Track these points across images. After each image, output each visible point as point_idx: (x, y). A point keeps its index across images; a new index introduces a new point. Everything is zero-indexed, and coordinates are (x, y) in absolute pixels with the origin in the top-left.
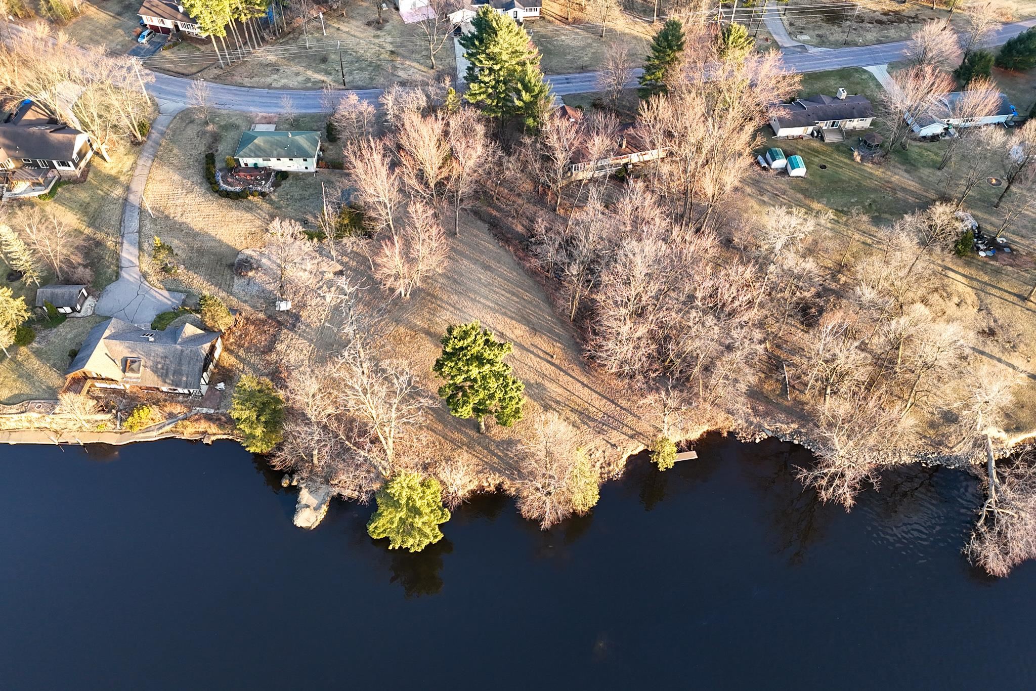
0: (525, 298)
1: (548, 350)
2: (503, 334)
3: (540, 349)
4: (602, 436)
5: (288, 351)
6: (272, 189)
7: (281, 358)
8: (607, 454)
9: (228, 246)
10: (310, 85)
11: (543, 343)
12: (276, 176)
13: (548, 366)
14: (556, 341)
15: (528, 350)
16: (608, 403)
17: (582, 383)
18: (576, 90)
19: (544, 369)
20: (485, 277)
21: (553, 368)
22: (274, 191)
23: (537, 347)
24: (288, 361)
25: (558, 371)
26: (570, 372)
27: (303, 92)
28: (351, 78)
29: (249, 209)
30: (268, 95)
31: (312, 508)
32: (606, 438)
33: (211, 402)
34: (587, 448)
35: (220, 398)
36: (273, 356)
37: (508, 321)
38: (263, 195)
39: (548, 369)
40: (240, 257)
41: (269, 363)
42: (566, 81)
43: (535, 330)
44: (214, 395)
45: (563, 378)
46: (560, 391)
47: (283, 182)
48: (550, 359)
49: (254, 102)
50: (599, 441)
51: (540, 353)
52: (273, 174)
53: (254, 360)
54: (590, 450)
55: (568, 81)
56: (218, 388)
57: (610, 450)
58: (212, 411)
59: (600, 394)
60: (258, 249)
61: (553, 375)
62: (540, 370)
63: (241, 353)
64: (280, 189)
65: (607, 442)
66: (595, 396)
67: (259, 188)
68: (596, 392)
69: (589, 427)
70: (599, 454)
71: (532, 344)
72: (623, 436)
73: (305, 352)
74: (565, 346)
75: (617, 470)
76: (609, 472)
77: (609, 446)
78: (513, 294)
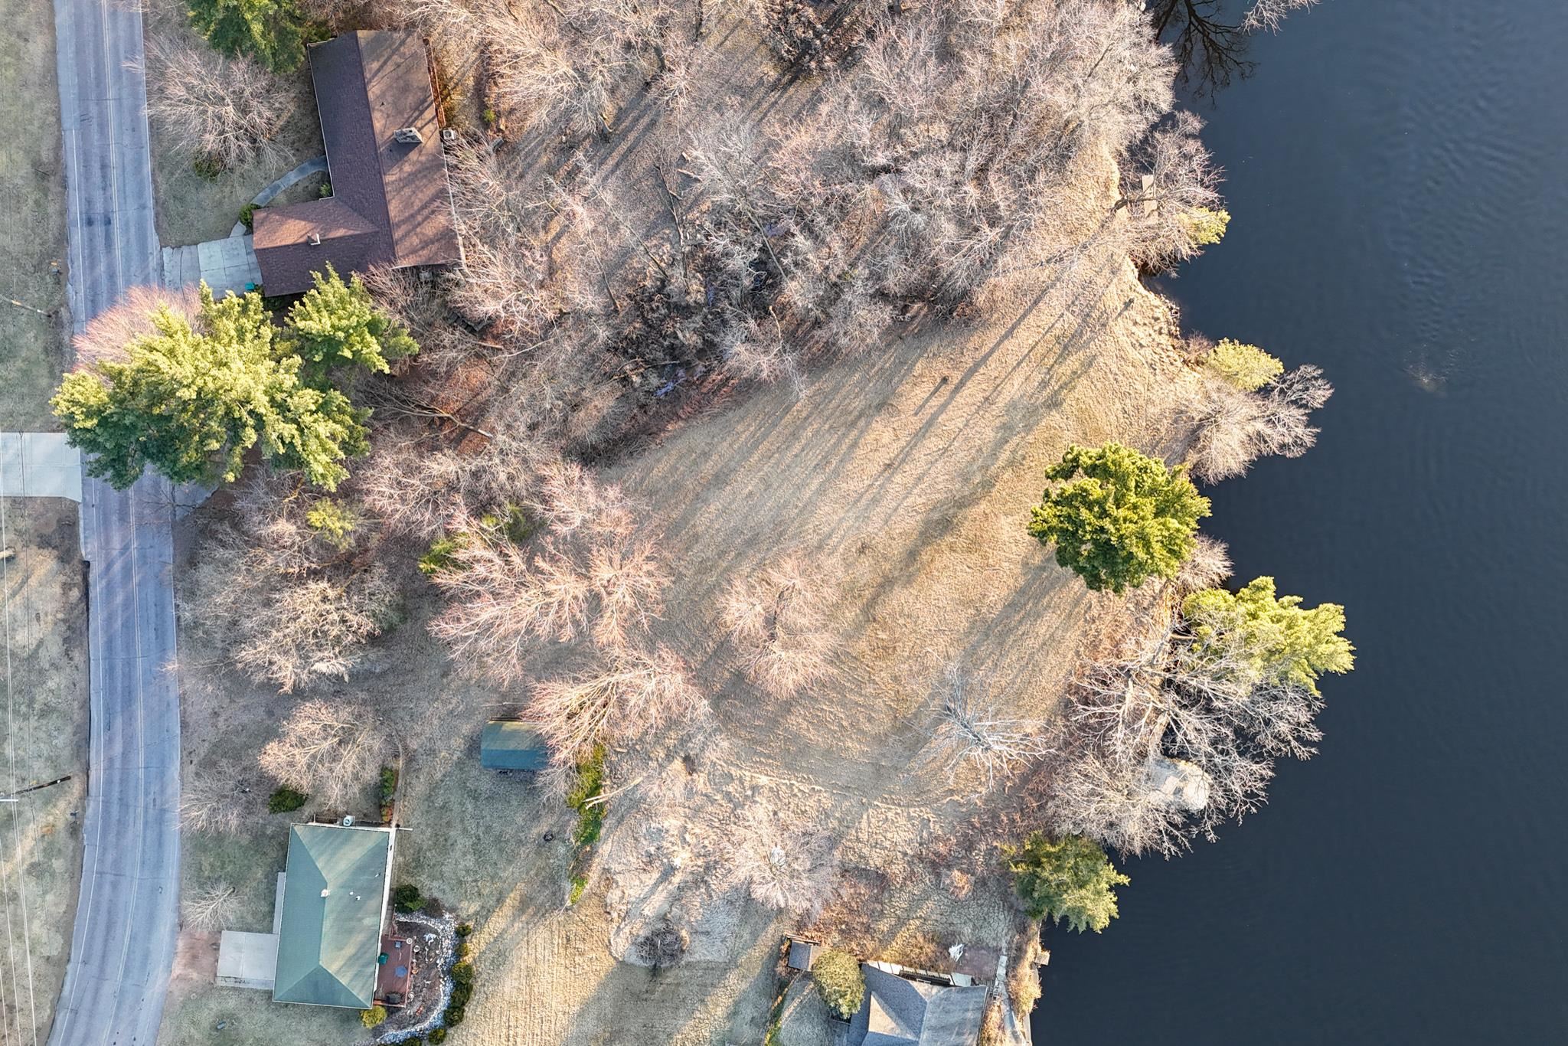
0: (804, 414)
1: (927, 387)
2: (889, 466)
3: (927, 400)
4: (1111, 323)
5: (887, 844)
6: (447, 916)
7: (900, 856)
8: (1139, 319)
9: (603, 985)
10: (58, 864)
11: (915, 394)
12: (406, 911)
13: (965, 391)
14: (910, 369)
15: (930, 423)
16: (1047, 299)
17: (1005, 337)
18: (143, 207)
19: (970, 400)
20: (746, 483)
21: (968, 384)
22: (452, 910)
23: (922, 406)
24: (909, 842)
25: (978, 377)
26: (979, 355)
27: (88, 881)
28: (38, 765)
29: (500, 957)
30: (95, 961)
31: (1182, 785)
32: (1114, 316)
33: (986, 964)
34: (1130, 349)
35: (979, 949)
36: (898, 869)
37: (860, 452)
38: (462, 933)
39: (974, 391)
40: (633, 959)
41: (911, 876)
42: (99, 229)
43: (883, 405)
44: (972, 960)
45: (992, 368)
46: (1018, 379)
47: (425, 894)
48: (951, 387)
49: (121, 993)
50: (1119, 328)
51: (935, 402)
52: (402, 919)
53: (901, 902)
54: (1133, 345)
55: (98, 221)
56: (958, 956)
57: (1132, 312)
58: (1004, 959)
59: (1030, 310)
60: (615, 925)
61: (984, 386)
62: (973, 409)
63: (883, 926)
64: (447, 899)
65: (1120, 314)
66: (1031, 319)
67: (446, 943)
68: (1024, 316)
69: (1092, 339)
70: (1140, 332)
71: (916, 414)
72: (1112, 287)
73: (890, 815)
74: (920, 356)
75: (1164, 307)
76: (1167, 321)
77: (1126, 313)
78: (794, 436)
